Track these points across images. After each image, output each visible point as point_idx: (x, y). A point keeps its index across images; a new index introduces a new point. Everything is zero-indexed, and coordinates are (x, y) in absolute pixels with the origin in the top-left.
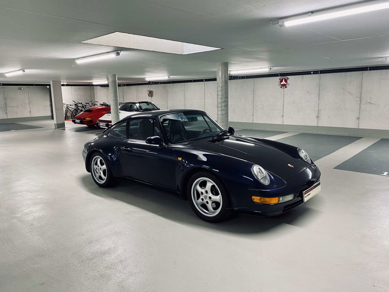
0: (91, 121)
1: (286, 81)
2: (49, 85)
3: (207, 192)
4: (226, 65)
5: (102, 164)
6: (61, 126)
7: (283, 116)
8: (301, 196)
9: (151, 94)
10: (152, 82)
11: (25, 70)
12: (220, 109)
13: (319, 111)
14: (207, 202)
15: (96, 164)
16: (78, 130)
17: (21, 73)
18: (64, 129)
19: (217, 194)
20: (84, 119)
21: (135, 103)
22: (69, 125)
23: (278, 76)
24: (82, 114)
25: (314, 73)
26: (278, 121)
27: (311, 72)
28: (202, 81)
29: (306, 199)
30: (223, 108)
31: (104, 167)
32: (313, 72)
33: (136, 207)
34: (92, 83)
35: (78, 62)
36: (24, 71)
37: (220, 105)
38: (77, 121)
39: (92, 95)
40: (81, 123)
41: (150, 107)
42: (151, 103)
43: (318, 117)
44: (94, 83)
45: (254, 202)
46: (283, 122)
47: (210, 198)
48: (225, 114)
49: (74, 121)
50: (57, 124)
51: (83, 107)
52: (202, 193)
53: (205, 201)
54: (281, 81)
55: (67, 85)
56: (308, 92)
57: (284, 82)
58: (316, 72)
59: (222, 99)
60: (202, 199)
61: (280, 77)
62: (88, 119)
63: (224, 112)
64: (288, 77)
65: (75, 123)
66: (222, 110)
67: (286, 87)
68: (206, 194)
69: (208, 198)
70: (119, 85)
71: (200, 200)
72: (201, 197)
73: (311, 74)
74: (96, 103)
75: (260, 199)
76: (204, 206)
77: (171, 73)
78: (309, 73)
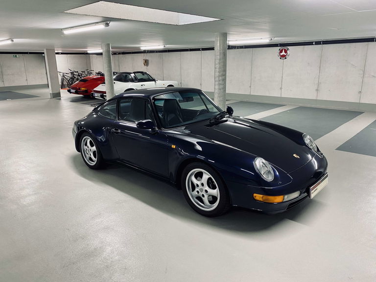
0: (86, 91)
1: (286, 52)
2: (43, 53)
3: (202, 185)
4: (225, 36)
5: (92, 145)
6: (57, 96)
7: (281, 89)
8: (308, 192)
9: (146, 63)
10: (148, 51)
11: (14, 40)
13: (319, 84)
14: (203, 196)
15: (86, 145)
16: (74, 100)
17: (9, 42)
18: (60, 99)
19: (214, 188)
20: (79, 89)
21: (130, 73)
22: (65, 94)
23: (278, 46)
24: (78, 84)
25: (316, 44)
26: (276, 94)
27: (313, 42)
28: (198, 50)
29: (312, 196)
31: (94, 148)
32: (316, 42)
33: (127, 195)
34: (87, 51)
35: (66, 32)
36: (12, 41)
38: (72, 91)
39: (88, 64)
40: (76, 93)
41: (145, 77)
42: (146, 73)
43: (317, 90)
44: (89, 52)
45: (256, 200)
46: (281, 95)
47: (206, 191)
48: (223, 88)
49: (69, 91)
50: (53, 94)
51: (79, 75)
52: (198, 186)
53: (201, 194)
54: (281, 52)
55: (62, 53)
56: (309, 64)
57: (283, 53)
58: (318, 43)
59: (219, 72)
60: (198, 192)
61: (279, 48)
62: (83, 89)
63: (221, 86)
64: (289, 47)
65: (71, 93)
66: (219, 84)
67: (286, 58)
68: (202, 187)
69: (204, 191)
70: (115, 54)
71: (195, 193)
72: (197, 189)
73: (313, 44)
74: (92, 72)
75: (262, 197)
76: (200, 199)
77: (166, 42)
78: (310, 43)
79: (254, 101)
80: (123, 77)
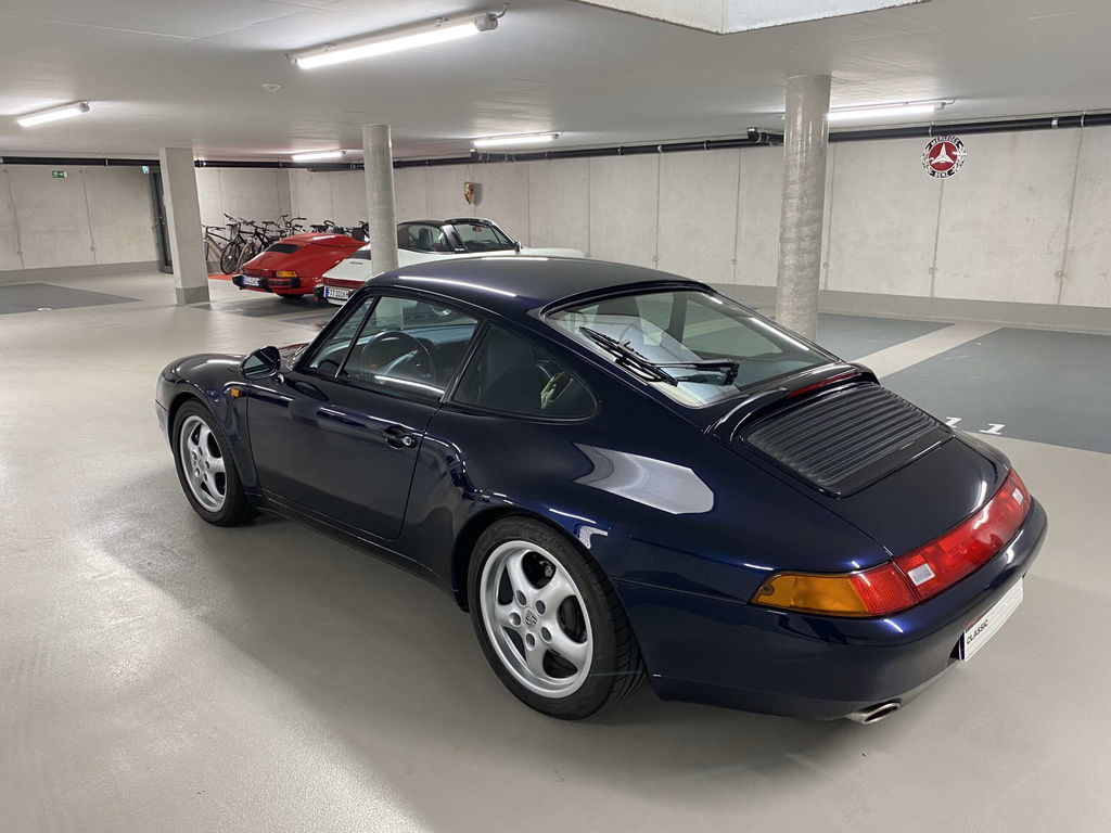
0: (296, 282)
6: (196, 296)
7: (933, 271)
9: (474, 192)
11: (90, 104)
12: (791, 246)
13: (1067, 255)
16: (254, 310)
17: (73, 113)
18: (208, 307)
20: (274, 274)
21: (438, 225)
22: (222, 291)
23: (927, 134)
24: (264, 258)
25: (1059, 126)
26: (914, 287)
27: (1051, 119)
28: (651, 149)
30: (804, 244)
32: (1060, 119)
34: (289, 156)
36: (85, 108)
37: (792, 233)
38: (248, 280)
39: (284, 198)
40: (264, 287)
42: (487, 224)
43: (1060, 275)
44: (297, 159)
46: (932, 290)
49: (239, 282)
50: (185, 290)
51: (257, 234)
54: (935, 152)
55: (210, 164)
56: (1031, 189)
57: (943, 158)
58: (1067, 122)
59: (801, 209)
61: (929, 139)
62: (285, 274)
63: (807, 258)
64: (961, 137)
65: (243, 287)
66: (800, 251)
67: (950, 173)
70: (398, 165)
73: (1050, 127)
74: (301, 223)
77: (561, 122)
78: (1042, 123)
79: (839, 310)
80: (416, 237)
